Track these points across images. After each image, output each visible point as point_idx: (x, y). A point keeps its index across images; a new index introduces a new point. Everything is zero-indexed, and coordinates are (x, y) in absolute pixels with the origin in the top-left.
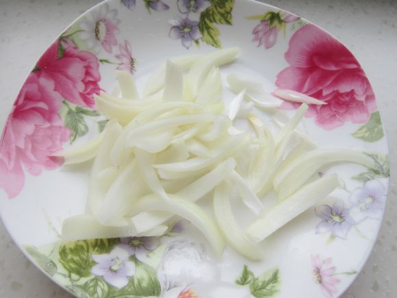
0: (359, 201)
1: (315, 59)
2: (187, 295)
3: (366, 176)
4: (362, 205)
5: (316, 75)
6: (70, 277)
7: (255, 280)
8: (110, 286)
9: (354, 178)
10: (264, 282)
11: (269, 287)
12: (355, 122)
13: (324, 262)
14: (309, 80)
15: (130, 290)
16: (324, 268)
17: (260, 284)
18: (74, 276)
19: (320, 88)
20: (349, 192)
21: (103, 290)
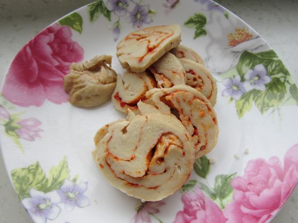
0: (123, 9)
1: (32, 81)
2: (232, 44)
3: (105, 12)
4: (125, 7)
5: (45, 76)
6: (285, 80)
7: (197, 28)
8: (266, 67)
9: (110, 20)
10: (196, 24)
11: (197, 20)
12: (71, 35)
13: (167, 7)
14: (51, 80)
15: (257, 61)
16: (169, 5)
17: (198, 25)
18: (282, 80)
19: (54, 69)
20: (119, 18)
21: (272, 66)
